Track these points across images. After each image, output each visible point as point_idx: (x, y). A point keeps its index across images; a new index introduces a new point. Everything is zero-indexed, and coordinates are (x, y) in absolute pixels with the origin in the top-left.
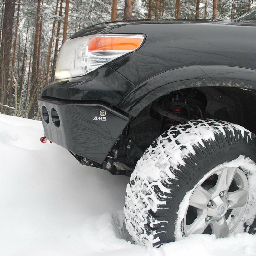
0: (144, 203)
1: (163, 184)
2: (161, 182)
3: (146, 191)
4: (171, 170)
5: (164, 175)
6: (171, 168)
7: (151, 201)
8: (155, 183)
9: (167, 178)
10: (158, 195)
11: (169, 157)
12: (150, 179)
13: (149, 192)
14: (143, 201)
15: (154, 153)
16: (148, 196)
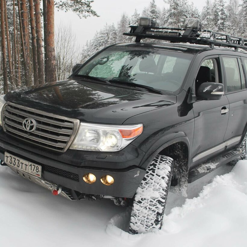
0: (153, 211)
1: (162, 198)
2: (161, 197)
3: (153, 205)
4: (164, 191)
5: (161, 194)
6: (163, 190)
7: (158, 208)
8: (158, 199)
9: (164, 195)
10: (161, 204)
11: (159, 184)
12: (153, 198)
13: (155, 204)
14: (152, 210)
15: (148, 184)
16: (155, 206)
